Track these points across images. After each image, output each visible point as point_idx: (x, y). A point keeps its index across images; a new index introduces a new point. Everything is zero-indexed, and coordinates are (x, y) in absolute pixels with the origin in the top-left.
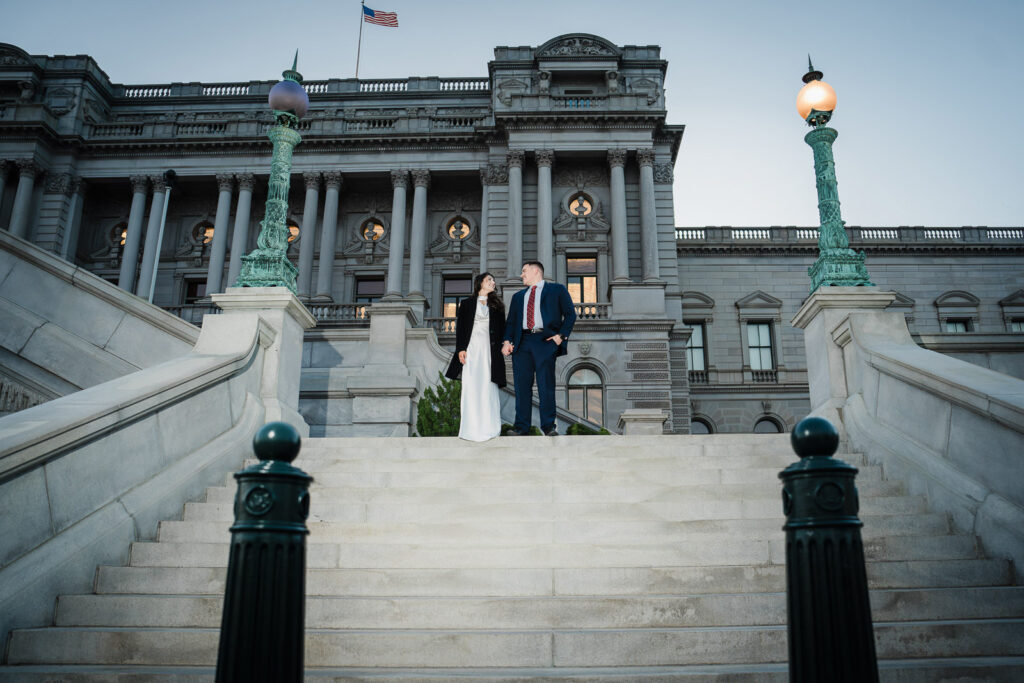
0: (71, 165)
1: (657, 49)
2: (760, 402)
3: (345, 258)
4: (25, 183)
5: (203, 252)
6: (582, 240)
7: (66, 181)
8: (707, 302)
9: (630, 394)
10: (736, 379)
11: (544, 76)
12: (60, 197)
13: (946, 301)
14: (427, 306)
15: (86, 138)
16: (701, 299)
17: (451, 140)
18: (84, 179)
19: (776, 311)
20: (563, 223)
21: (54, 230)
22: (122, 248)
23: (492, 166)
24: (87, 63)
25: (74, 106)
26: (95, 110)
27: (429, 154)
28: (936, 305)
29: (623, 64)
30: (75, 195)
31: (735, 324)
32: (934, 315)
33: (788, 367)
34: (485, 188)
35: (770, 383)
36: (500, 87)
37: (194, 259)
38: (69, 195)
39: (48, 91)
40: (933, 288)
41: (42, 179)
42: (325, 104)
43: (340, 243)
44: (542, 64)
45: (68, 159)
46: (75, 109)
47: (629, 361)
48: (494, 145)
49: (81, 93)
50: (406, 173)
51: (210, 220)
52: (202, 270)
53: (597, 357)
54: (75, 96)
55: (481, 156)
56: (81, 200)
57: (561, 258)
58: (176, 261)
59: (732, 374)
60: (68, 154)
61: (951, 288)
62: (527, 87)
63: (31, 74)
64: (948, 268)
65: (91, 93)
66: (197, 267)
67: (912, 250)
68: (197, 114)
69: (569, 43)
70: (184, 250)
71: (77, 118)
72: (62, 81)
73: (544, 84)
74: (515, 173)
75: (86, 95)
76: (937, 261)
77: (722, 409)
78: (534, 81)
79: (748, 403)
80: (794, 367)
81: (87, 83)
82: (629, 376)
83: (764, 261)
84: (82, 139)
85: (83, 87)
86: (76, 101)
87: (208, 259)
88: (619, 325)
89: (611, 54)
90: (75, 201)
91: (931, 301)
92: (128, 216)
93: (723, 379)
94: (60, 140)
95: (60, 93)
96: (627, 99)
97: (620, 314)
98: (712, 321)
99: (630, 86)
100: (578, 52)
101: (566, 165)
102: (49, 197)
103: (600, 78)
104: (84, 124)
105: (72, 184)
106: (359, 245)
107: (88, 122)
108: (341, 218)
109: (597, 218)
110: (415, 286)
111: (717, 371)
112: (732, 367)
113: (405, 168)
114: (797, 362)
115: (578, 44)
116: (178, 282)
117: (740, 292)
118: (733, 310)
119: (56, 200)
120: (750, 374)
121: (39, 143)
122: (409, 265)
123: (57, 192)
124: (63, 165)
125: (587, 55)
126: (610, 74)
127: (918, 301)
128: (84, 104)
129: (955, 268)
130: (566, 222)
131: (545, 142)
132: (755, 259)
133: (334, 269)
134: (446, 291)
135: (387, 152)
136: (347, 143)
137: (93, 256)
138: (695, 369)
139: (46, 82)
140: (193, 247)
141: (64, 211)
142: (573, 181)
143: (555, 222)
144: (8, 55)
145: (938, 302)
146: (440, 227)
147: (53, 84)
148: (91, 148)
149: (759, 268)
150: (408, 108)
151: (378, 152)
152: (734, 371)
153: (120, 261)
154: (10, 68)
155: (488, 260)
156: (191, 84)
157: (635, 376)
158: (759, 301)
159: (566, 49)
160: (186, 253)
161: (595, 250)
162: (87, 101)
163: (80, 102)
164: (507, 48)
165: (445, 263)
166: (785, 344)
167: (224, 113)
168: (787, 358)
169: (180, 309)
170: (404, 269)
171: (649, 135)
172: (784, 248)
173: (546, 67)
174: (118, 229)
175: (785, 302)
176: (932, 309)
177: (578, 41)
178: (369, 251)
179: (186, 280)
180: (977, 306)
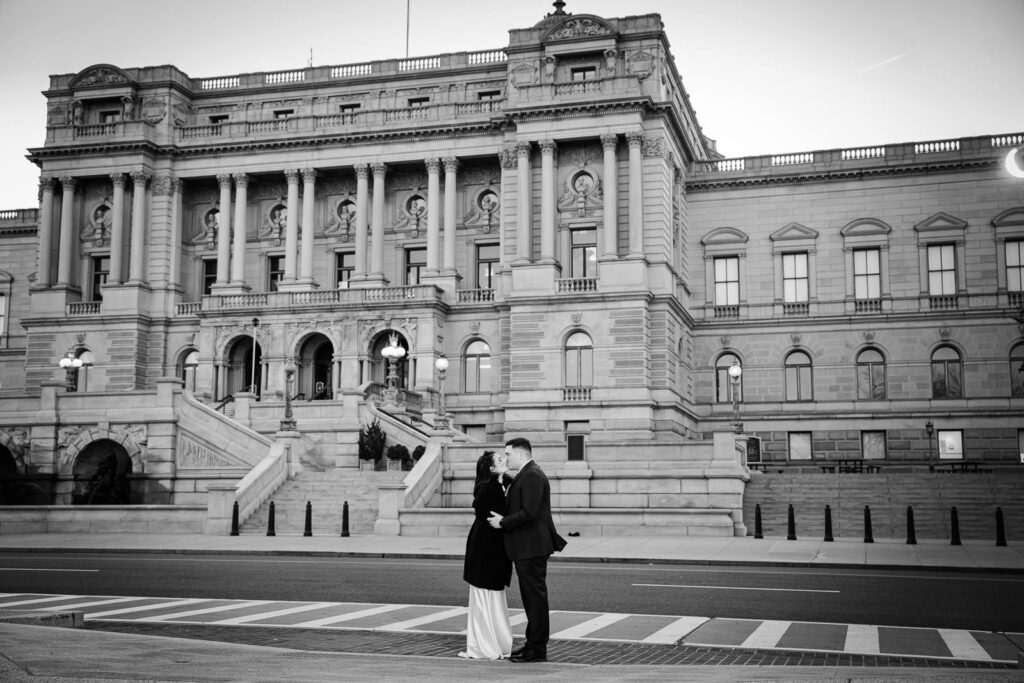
0: (170, 169)
1: (657, 17)
2: (789, 335)
3: (395, 233)
4: (139, 189)
5: (280, 233)
6: (582, 217)
7: (168, 185)
8: (742, 237)
9: (612, 355)
10: (765, 313)
11: (548, 60)
12: (165, 198)
13: (1008, 219)
14: (459, 278)
15: (178, 144)
16: (735, 234)
17: (473, 129)
18: (181, 179)
19: (812, 241)
20: (566, 202)
21: (164, 227)
22: (215, 232)
23: (507, 151)
24: (171, 71)
25: (165, 114)
26: (181, 111)
27: (456, 141)
28: (993, 225)
29: (620, 39)
30: (176, 194)
31: (769, 257)
32: (990, 236)
33: (820, 299)
34: (503, 169)
35: (801, 315)
36: (513, 71)
37: (273, 239)
38: (171, 195)
39: (144, 101)
40: (991, 205)
41: (149, 183)
42: (370, 86)
43: (390, 220)
44: (548, 49)
45: (167, 163)
46: (167, 116)
47: (612, 327)
48: (507, 131)
49: (170, 100)
50: (437, 160)
51: (284, 203)
52: (281, 248)
53: (586, 324)
54: (165, 104)
55: (499, 140)
56: (181, 196)
57: (565, 234)
58: (259, 241)
59: (763, 308)
60: (166, 159)
62: (536, 69)
63: (129, 90)
65: (177, 98)
66: (277, 246)
67: (968, 166)
68: (263, 103)
69: (571, 25)
70: (265, 231)
71: (169, 124)
72: (153, 91)
73: (550, 68)
74: (523, 160)
75: (174, 102)
77: (751, 343)
78: (543, 64)
79: (777, 336)
80: (828, 299)
81: (174, 91)
82: (612, 339)
83: (803, 189)
84: (176, 147)
85: (170, 94)
86: (166, 109)
87: (285, 239)
89: (608, 32)
90: (177, 197)
91: (988, 220)
92: (218, 203)
93: (754, 314)
94: (160, 150)
95: (154, 103)
96: (620, 81)
97: (605, 286)
98: (745, 255)
99: (628, 60)
100: (579, 33)
101: (564, 148)
102: (157, 198)
103: (598, 55)
104: (175, 128)
105: (172, 184)
106: (406, 221)
107: (178, 125)
108: (388, 194)
109: (595, 196)
110: (448, 263)
111: (748, 306)
112: (764, 301)
113: (436, 156)
114: (831, 294)
115: (578, 26)
116: (263, 260)
117: (774, 224)
118: (768, 242)
119: (161, 201)
120: (781, 307)
121: (144, 154)
122: (443, 237)
123: (162, 194)
124: (164, 169)
125: (587, 36)
126: (608, 54)
127: (971, 222)
128: (173, 110)
130: (568, 201)
131: (546, 132)
132: (793, 188)
133: (385, 242)
134: (481, 257)
135: (421, 141)
136: (387, 136)
137: (194, 240)
138: (730, 304)
139: (140, 93)
141: (170, 209)
142: (576, 160)
143: (559, 201)
144: (111, 74)
145: (995, 222)
146: (472, 201)
147: (148, 94)
148: (183, 152)
149: (797, 197)
150: (441, 85)
151: (414, 142)
152: (766, 305)
153: (216, 243)
154: (113, 85)
155: (505, 238)
156: (255, 74)
157: (617, 339)
158: (794, 233)
159: (568, 31)
160: (266, 235)
161: (593, 225)
162: (175, 106)
163: (170, 109)
164: (519, 30)
165: (478, 234)
166: (820, 276)
167: (286, 101)
168: (820, 290)
169: (266, 296)
171: (637, 117)
172: (823, 175)
173: (551, 51)
174: (211, 216)
175: (821, 232)
176: (989, 229)
177: (578, 22)
178: (414, 227)
179: (270, 257)
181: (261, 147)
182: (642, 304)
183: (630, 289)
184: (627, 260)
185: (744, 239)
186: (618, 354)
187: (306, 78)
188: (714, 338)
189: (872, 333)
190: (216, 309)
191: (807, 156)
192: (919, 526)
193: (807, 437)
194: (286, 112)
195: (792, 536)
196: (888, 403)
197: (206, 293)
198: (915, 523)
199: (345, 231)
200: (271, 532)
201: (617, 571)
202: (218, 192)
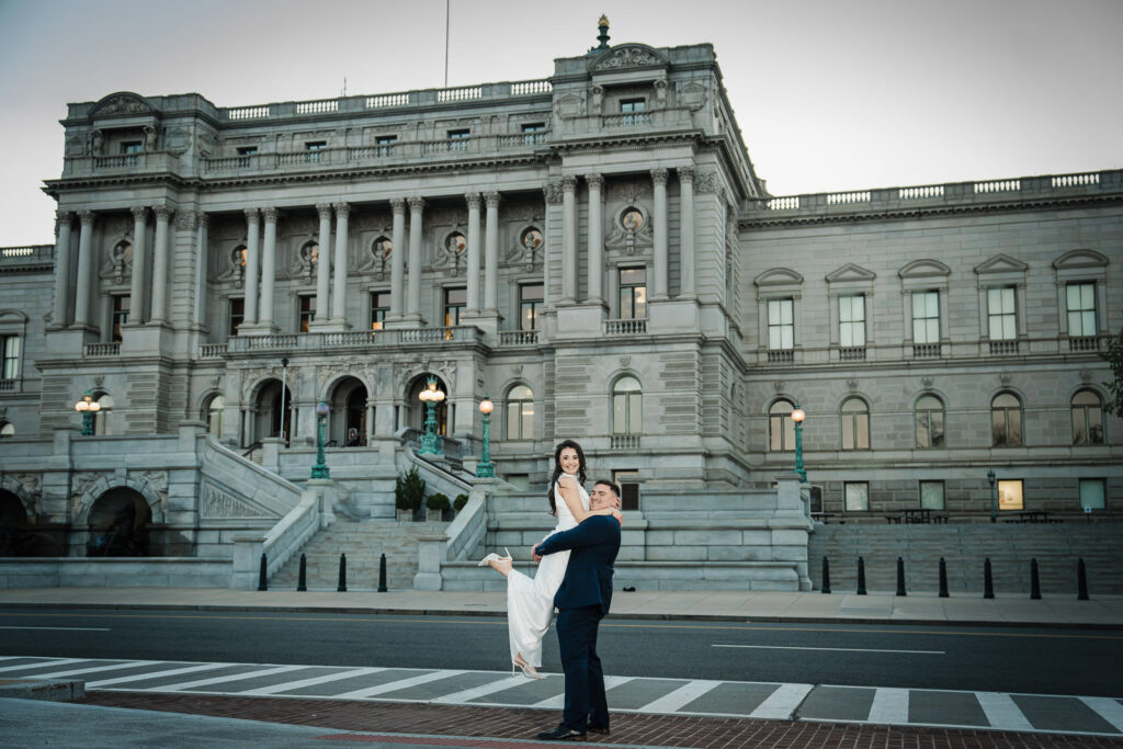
0: (194, 202)
1: (709, 47)
2: (844, 381)
3: (433, 271)
4: (161, 224)
6: (630, 255)
7: (192, 219)
8: (796, 278)
9: (662, 400)
10: (820, 358)
11: (596, 90)
12: (189, 233)
13: (1069, 262)
14: (500, 319)
15: (204, 177)
16: (789, 274)
17: (516, 162)
18: (206, 213)
19: (868, 283)
20: (613, 240)
21: (187, 263)
22: (243, 270)
23: (552, 186)
24: (196, 100)
25: (190, 145)
26: (207, 142)
27: (498, 174)
28: (1054, 267)
29: (671, 69)
30: (201, 229)
31: (825, 299)
32: (1051, 279)
33: (878, 343)
34: (547, 205)
35: (858, 360)
36: (558, 102)
37: (304, 277)
38: (195, 230)
39: (168, 131)
40: (1054, 247)
41: (172, 217)
42: (408, 117)
43: (428, 257)
44: (595, 78)
45: (191, 197)
46: (192, 147)
47: (662, 371)
48: (552, 164)
49: (195, 131)
50: (478, 195)
51: (315, 240)
52: (311, 287)
53: (635, 368)
54: (190, 135)
55: (543, 174)
56: (206, 232)
57: (613, 273)
58: (289, 279)
59: (818, 353)
60: (191, 192)
61: (1077, 247)
62: (583, 100)
63: (152, 119)
64: (1075, 223)
65: (202, 128)
66: (308, 285)
67: (1029, 206)
68: (294, 134)
69: (620, 54)
70: (295, 269)
71: (194, 156)
72: (178, 120)
73: (597, 99)
74: (569, 196)
75: (199, 132)
76: (1062, 215)
77: (806, 389)
78: (590, 95)
79: (833, 382)
80: (885, 343)
81: (199, 120)
82: (662, 383)
83: (860, 229)
84: (200, 179)
85: (195, 124)
86: (191, 139)
87: (316, 277)
89: (659, 62)
90: (202, 233)
91: (1049, 263)
92: (246, 239)
93: (809, 358)
94: (184, 182)
95: (178, 134)
96: (670, 113)
97: (655, 328)
98: (800, 297)
99: (680, 92)
100: (628, 63)
101: (611, 183)
102: (181, 234)
103: (648, 86)
104: (200, 160)
105: (197, 219)
106: (445, 259)
107: (204, 157)
108: (426, 231)
109: (645, 233)
110: (489, 303)
111: (802, 350)
112: (819, 345)
113: (477, 190)
114: (889, 338)
115: (627, 55)
116: (293, 299)
117: (831, 265)
118: (823, 284)
119: (185, 237)
120: (837, 352)
121: (168, 187)
122: (484, 276)
123: (186, 229)
124: (188, 202)
125: (637, 65)
126: (658, 84)
127: (1031, 264)
128: (198, 141)
129: (1083, 222)
130: (616, 238)
131: (594, 165)
132: (850, 227)
133: (422, 281)
134: (524, 298)
135: (461, 174)
136: (425, 169)
137: (219, 278)
138: (784, 347)
139: (164, 122)
140: (302, 267)
141: (194, 245)
142: (625, 195)
143: (606, 238)
144: (133, 102)
145: (1056, 264)
146: (515, 238)
147: (171, 124)
148: (208, 185)
149: (853, 237)
150: (482, 117)
151: (453, 175)
152: (821, 349)
153: (243, 281)
154: (135, 114)
155: (550, 278)
156: (285, 104)
157: (668, 384)
158: (851, 274)
159: (616, 60)
160: (296, 273)
161: (643, 263)
162: (200, 136)
163: (195, 139)
164: (565, 59)
165: (521, 273)
166: (877, 319)
167: (318, 132)
168: (878, 334)
169: (296, 337)
170: (480, 280)
171: (689, 151)
172: (880, 214)
173: (599, 81)
174: (238, 252)
175: (879, 273)
176: (1051, 271)
177: (627, 51)
178: (453, 265)
179: (300, 296)
180: (1105, 265)
181: (291, 180)
182: (694, 346)
183: (681, 331)
184: (679, 300)
185: (798, 280)
186: (669, 400)
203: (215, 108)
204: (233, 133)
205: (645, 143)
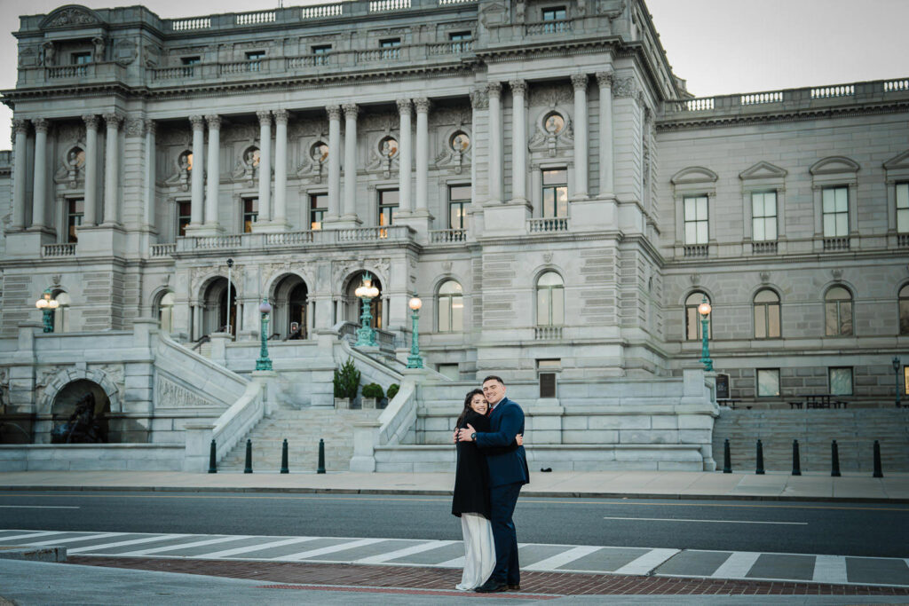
0: (142, 110)
2: (758, 273)
3: (367, 174)
4: (112, 132)
5: (253, 175)
6: (553, 157)
7: (141, 126)
8: (711, 176)
10: (735, 251)
12: (138, 140)
14: (431, 219)
15: (150, 86)
16: (703, 172)
17: (444, 69)
18: (154, 120)
19: (780, 180)
20: (537, 142)
21: (136, 168)
22: (189, 174)
23: (478, 92)
24: (141, 12)
25: (137, 55)
26: (152, 52)
27: (427, 81)
30: (148, 136)
31: (739, 196)
33: (789, 237)
34: (474, 110)
35: (770, 254)
36: (484, 11)
37: (246, 181)
38: (144, 136)
39: (115, 43)
41: (122, 125)
42: (341, 27)
43: (363, 161)
45: (139, 105)
46: (138, 57)
47: (583, 266)
48: (480, 71)
49: (141, 42)
50: (409, 101)
51: (256, 145)
52: (253, 190)
53: (557, 264)
54: (136, 45)
55: (470, 80)
56: (153, 138)
57: (536, 174)
58: (232, 182)
59: (732, 247)
60: (138, 100)
62: (507, 9)
63: (100, 31)
65: (148, 39)
66: (250, 187)
68: (235, 44)
70: (238, 173)
71: (141, 66)
72: (124, 32)
73: (521, 7)
74: (494, 101)
75: (145, 43)
77: (720, 281)
78: (513, 4)
79: (746, 275)
80: (796, 237)
81: (144, 32)
82: (582, 278)
83: (772, 128)
84: (147, 88)
85: (141, 36)
86: (138, 50)
87: (258, 180)
88: (574, 237)
90: (150, 140)
92: (191, 145)
93: (723, 252)
94: (132, 91)
95: (125, 45)
96: (590, 20)
97: (576, 226)
98: (714, 194)
101: (534, 88)
102: (130, 140)
104: (147, 70)
105: (145, 126)
106: (378, 162)
107: (150, 67)
108: (360, 136)
109: (566, 136)
110: (421, 203)
111: (717, 245)
112: (733, 240)
113: (408, 97)
114: (800, 232)
116: (237, 201)
117: (744, 164)
118: (737, 182)
119: (134, 143)
120: (750, 246)
121: (117, 96)
122: (415, 178)
123: (135, 135)
124: (136, 110)
128: (145, 52)
130: (539, 141)
131: (517, 72)
132: (763, 127)
133: (357, 184)
134: (453, 198)
135: (392, 82)
136: (359, 77)
137: (167, 182)
138: (699, 242)
139: (111, 34)
140: (245, 171)
141: (143, 151)
142: (547, 100)
143: (529, 142)
144: (81, 14)
146: (444, 142)
147: (119, 36)
148: (155, 94)
149: (766, 136)
151: (385, 82)
152: (734, 244)
153: (189, 185)
154: (84, 26)
155: (477, 179)
156: (226, 15)
157: (588, 278)
158: (763, 171)
160: (239, 176)
161: (564, 165)
162: (146, 47)
163: (141, 50)
165: (449, 175)
166: (788, 214)
167: (257, 42)
168: (789, 228)
169: (240, 237)
170: (411, 182)
172: (792, 114)
174: (184, 157)
175: (790, 170)
178: (387, 168)
179: (243, 198)
181: (233, 88)
182: (613, 243)
183: (601, 229)
184: (598, 200)
185: (713, 178)
186: (589, 293)
187: (277, 19)
188: (683, 277)
189: (840, 270)
190: (191, 250)
191: (776, 95)
192: (885, 459)
193: (775, 374)
194: (257, 53)
195: (760, 471)
196: (855, 339)
197: (180, 235)
198: (882, 457)
199: (318, 173)
200: (249, 470)
201: (589, 505)
202: (191, 134)
203: (160, 20)
204: (177, 43)
205: (566, 49)
